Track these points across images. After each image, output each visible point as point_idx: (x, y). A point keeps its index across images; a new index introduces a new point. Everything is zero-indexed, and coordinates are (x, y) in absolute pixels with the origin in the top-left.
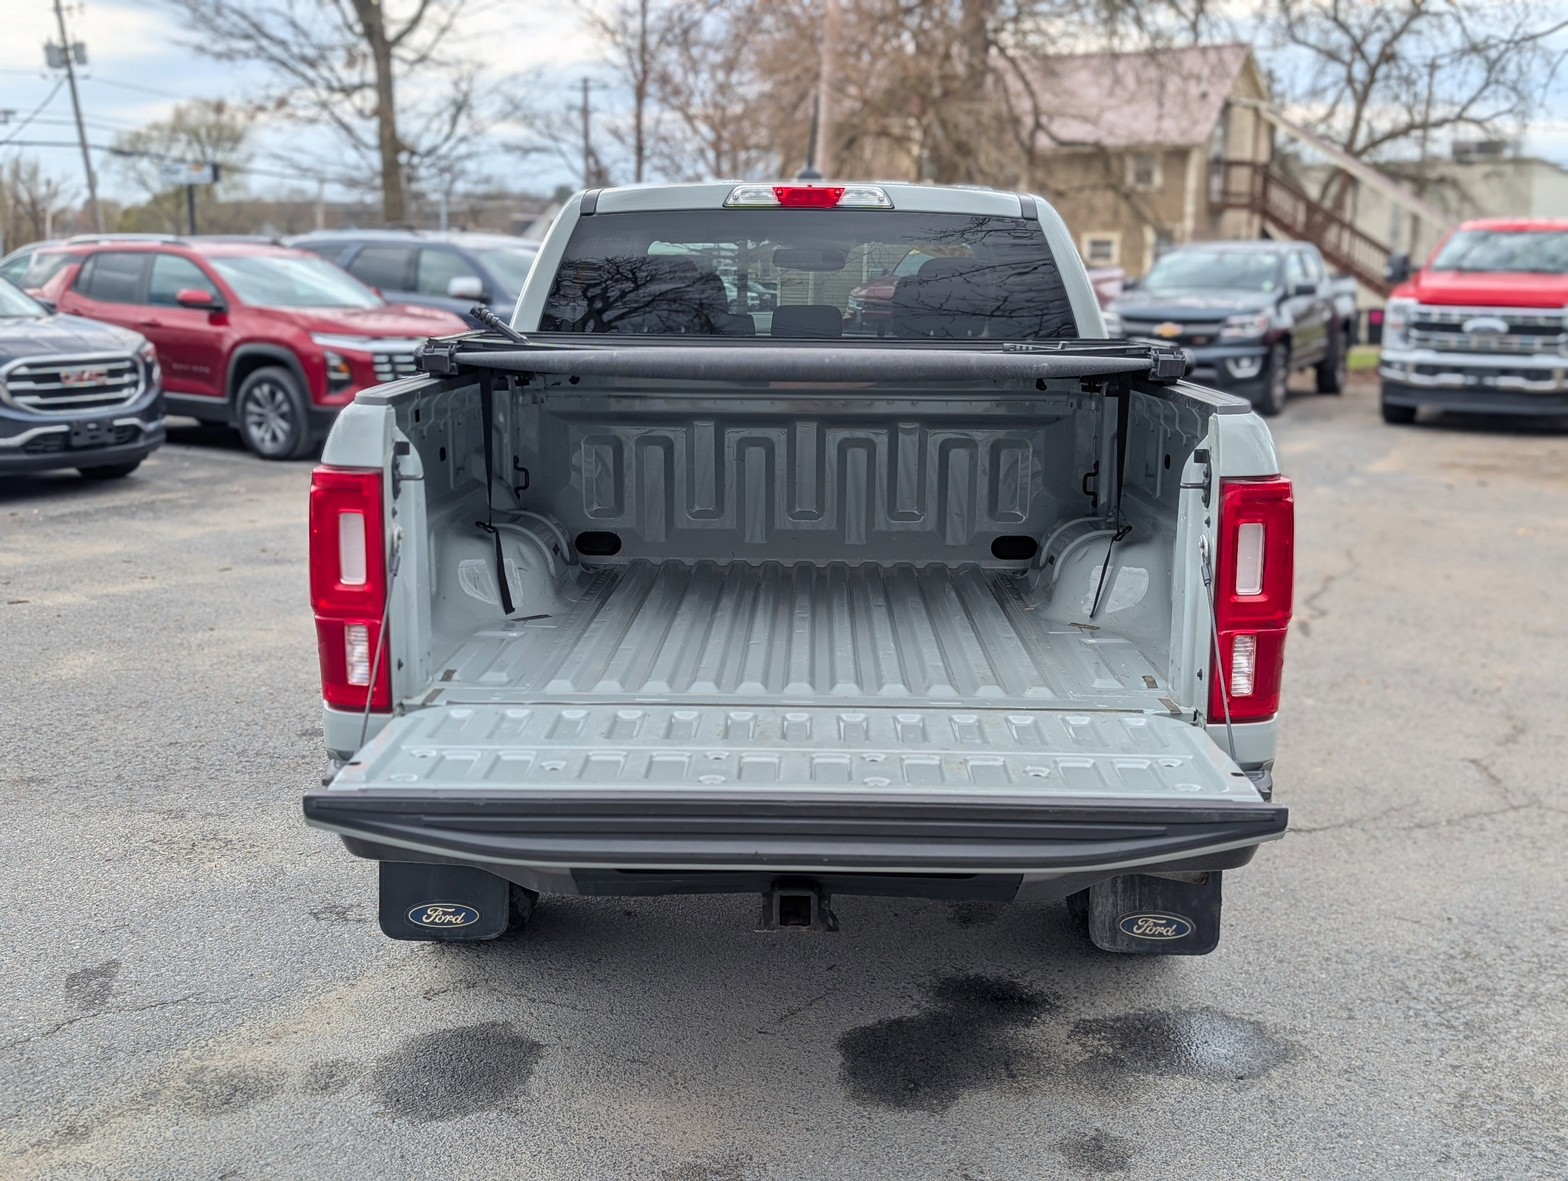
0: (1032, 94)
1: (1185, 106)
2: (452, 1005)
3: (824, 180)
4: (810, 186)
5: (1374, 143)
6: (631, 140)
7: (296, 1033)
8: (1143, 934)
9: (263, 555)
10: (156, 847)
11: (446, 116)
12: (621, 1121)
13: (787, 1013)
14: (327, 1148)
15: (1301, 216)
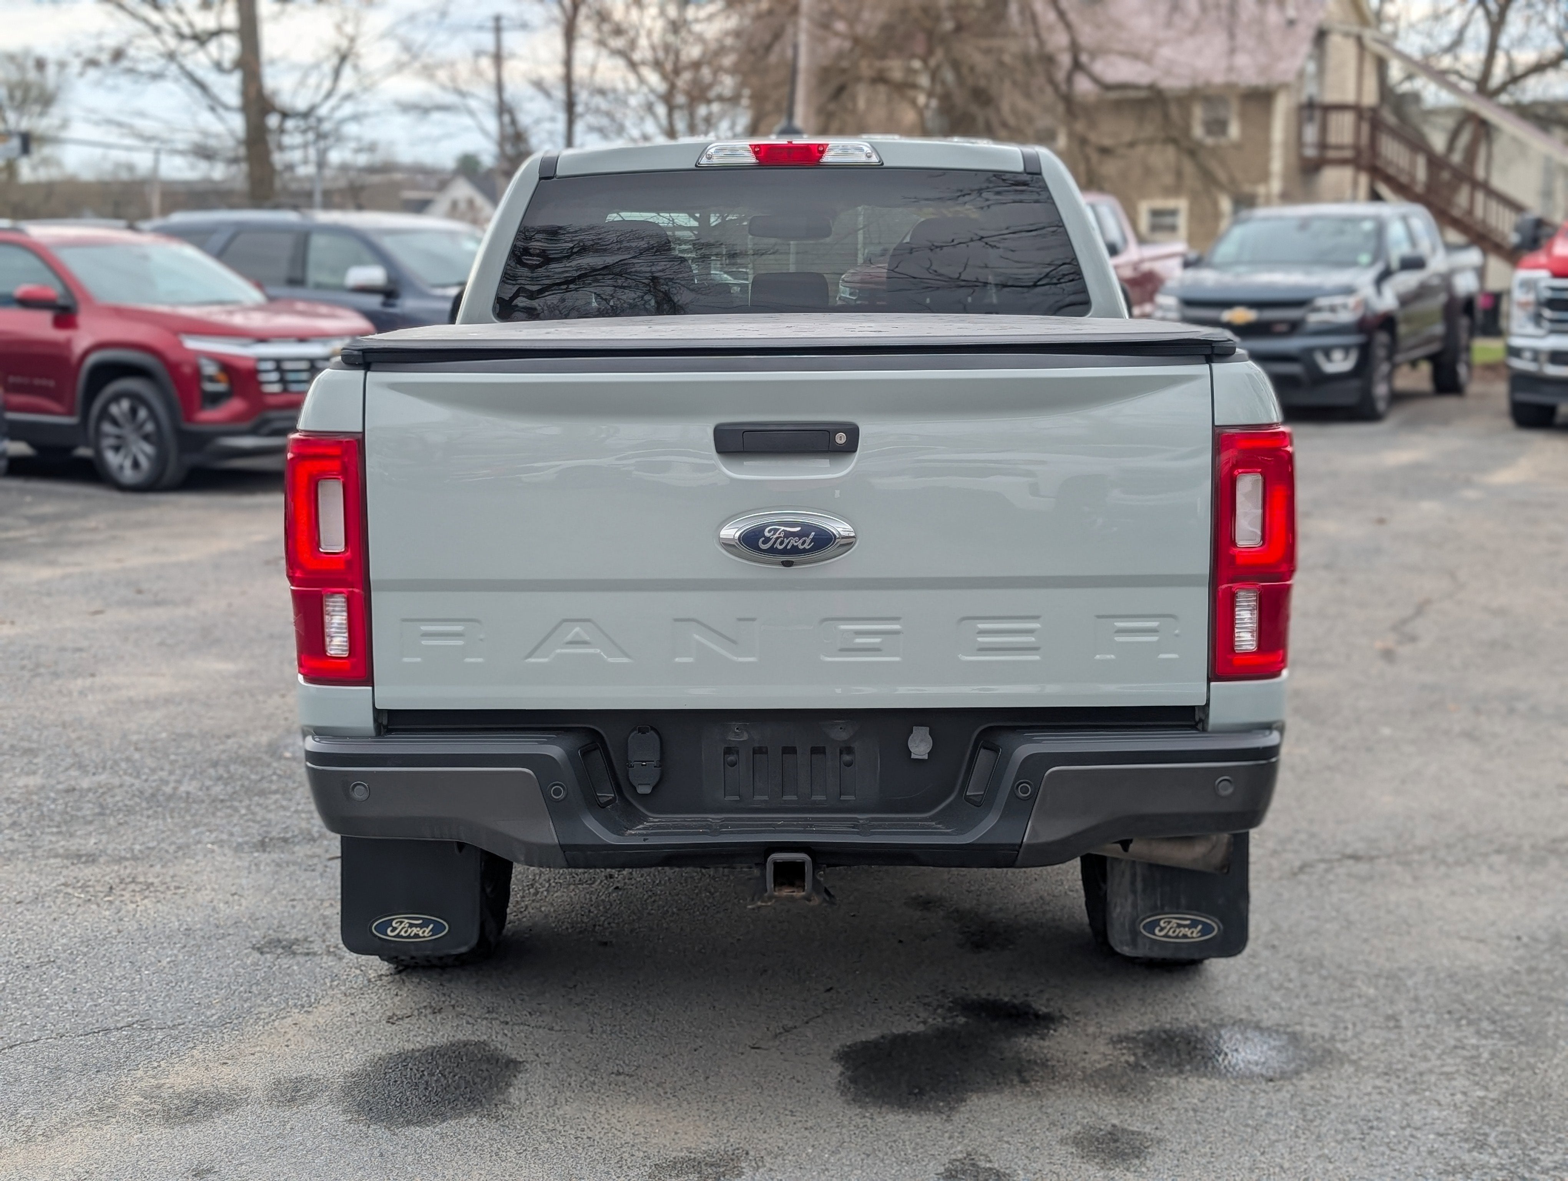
0: (1068, 26)
1: (1262, 37)
2: (419, 1028)
3: (805, 136)
4: (791, 142)
5: (1514, 79)
6: (560, 94)
7: (253, 1054)
8: (1166, 936)
9: (139, 597)
10: (70, 890)
11: (327, 68)
12: (608, 1124)
13: (782, 1030)
14: (302, 1150)
15: (1421, 173)
